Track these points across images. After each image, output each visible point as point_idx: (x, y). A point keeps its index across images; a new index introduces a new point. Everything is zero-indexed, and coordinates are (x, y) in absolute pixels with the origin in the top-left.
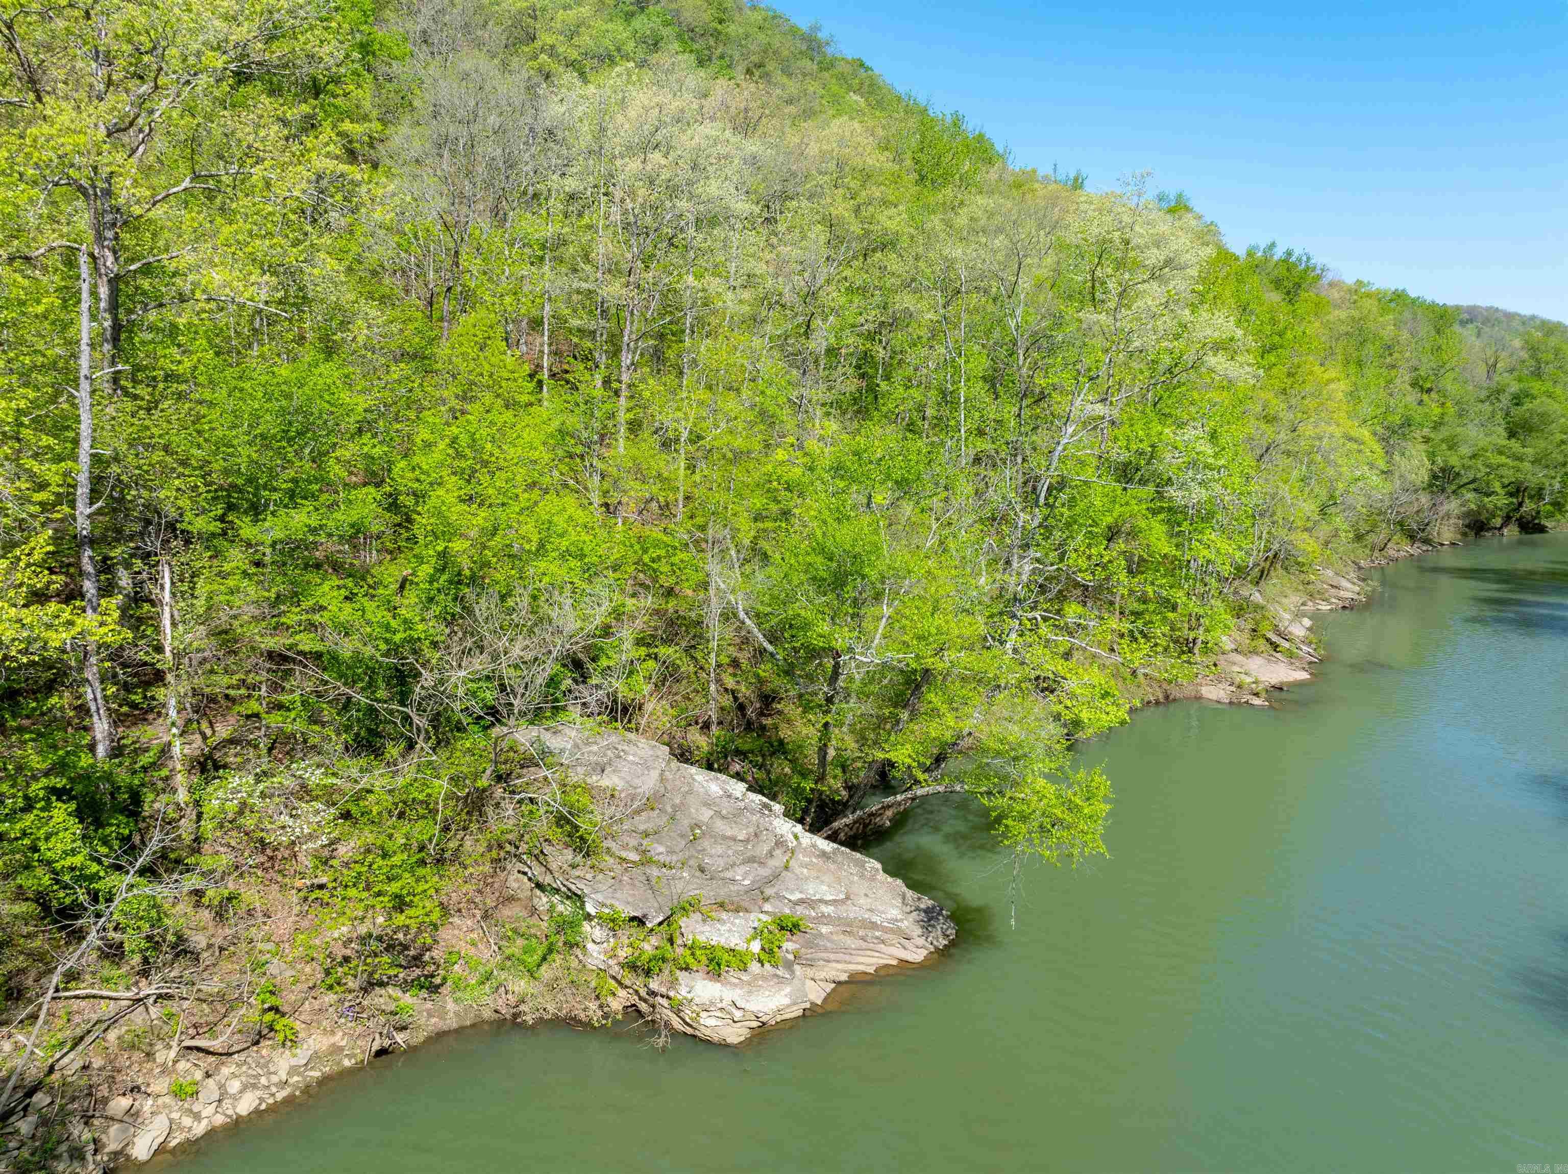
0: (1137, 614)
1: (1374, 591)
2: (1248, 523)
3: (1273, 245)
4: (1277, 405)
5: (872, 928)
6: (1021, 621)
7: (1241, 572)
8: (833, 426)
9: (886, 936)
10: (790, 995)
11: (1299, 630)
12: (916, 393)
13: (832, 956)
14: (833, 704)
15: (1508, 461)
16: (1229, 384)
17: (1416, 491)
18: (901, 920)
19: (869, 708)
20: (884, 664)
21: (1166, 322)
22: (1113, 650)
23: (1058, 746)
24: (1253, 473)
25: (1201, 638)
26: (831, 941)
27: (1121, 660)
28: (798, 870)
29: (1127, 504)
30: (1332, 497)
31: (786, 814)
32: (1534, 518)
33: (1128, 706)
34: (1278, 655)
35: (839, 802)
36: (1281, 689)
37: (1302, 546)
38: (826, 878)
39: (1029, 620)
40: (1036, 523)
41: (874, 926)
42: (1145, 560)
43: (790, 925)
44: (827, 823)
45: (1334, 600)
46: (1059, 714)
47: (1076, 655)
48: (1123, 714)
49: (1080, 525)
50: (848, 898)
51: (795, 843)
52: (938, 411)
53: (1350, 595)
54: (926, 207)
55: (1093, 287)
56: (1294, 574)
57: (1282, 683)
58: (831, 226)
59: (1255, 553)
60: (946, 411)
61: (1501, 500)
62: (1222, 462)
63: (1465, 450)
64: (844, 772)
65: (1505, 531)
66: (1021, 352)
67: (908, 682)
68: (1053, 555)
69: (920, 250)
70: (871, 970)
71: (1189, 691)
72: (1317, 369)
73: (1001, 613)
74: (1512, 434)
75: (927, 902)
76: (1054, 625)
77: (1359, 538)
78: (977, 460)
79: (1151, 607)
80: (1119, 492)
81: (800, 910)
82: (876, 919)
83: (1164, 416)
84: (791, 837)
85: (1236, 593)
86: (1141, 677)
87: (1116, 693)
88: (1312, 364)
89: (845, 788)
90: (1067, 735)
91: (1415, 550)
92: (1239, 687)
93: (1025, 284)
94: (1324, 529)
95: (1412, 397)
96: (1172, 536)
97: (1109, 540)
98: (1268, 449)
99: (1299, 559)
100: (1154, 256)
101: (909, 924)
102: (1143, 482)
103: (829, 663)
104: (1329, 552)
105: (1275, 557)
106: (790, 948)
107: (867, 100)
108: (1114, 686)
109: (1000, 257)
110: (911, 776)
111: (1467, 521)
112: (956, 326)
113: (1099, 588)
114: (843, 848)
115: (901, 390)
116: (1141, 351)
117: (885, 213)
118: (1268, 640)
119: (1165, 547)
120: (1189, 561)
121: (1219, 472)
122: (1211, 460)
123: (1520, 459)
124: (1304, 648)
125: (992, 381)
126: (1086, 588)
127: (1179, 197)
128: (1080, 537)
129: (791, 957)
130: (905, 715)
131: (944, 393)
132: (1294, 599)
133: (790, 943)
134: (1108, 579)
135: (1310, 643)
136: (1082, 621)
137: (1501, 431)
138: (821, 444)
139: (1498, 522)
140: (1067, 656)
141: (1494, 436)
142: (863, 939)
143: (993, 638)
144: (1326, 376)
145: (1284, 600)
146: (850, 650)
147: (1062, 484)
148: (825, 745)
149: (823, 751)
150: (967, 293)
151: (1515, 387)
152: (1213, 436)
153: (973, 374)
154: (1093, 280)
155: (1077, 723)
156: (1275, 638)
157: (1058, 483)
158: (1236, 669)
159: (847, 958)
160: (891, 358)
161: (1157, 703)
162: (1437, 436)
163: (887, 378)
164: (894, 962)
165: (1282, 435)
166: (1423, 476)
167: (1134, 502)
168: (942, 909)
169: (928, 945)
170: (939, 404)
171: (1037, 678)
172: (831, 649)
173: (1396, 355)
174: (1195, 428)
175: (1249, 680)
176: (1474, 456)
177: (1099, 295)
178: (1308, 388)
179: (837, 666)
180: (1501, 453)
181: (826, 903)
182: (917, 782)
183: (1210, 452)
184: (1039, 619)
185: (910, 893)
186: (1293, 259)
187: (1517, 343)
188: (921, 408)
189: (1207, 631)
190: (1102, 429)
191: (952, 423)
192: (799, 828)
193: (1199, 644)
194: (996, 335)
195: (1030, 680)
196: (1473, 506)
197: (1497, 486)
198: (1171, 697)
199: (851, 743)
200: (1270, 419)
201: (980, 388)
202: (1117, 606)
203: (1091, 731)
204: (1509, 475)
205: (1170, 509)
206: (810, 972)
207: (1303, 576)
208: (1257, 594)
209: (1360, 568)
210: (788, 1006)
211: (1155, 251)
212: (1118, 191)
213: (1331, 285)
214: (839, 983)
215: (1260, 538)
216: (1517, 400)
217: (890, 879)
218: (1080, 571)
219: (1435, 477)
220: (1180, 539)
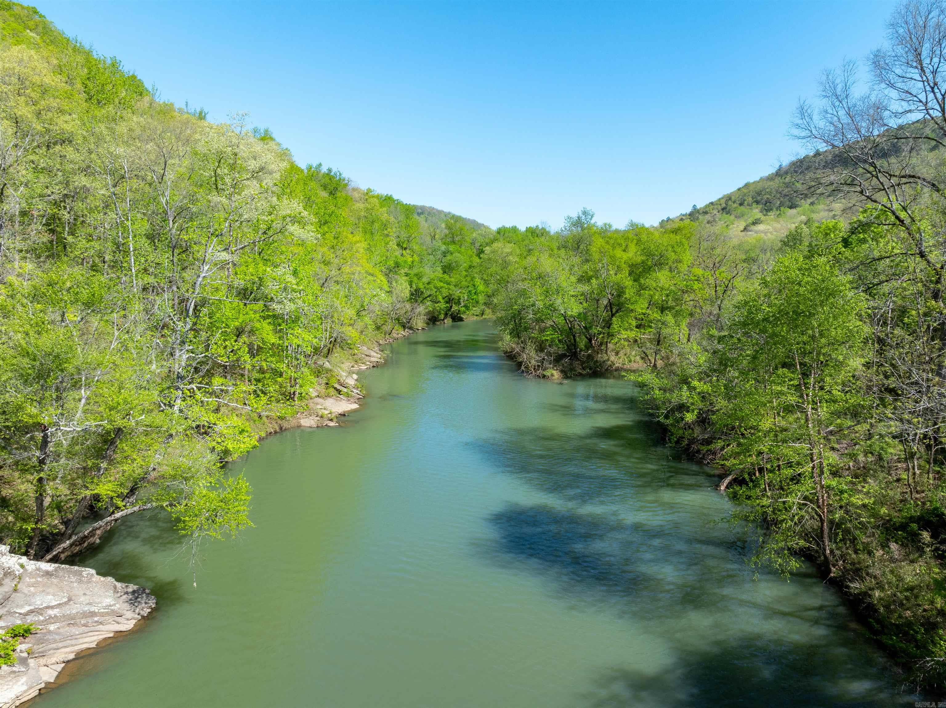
0: (258, 381)
1: (388, 356)
2: (319, 323)
3: (320, 165)
4: (330, 255)
5: (92, 616)
6: (182, 391)
7: (317, 350)
8: (29, 266)
9: (102, 619)
10: (27, 682)
11: (351, 382)
12: (97, 245)
13: (60, 645)
14: (45, 464)
15: (445, 285)
16: (302, 243)
17: (404, 302)
18: (114, 605)
19: (76, 464)
20: (85, 430)
21: (262, 204)
22: (245, 404)
23: (214, 467)
24: (319, 294)
25: (298, 391)
26: (57, 634)
27: (250, 408)
28: (26, 590)
29: (247, 314)
30: (362, 306)
31: (11, 552)
32: (458, 314)
33: (257, 437)
34: (341, 396)
35: (57, 534)
36: (344, 415)
37: (349, 334)
38: (51, 590)
39: (189, 390)
40: (188, 327)
41: (93, 614)
42: (262, 348)
43: (22, 631)
44: (48, 551)
45: (368, 363)
46: (214, 448)
47: (223, 409)
48: (254, 442)
49: (217, 328)
50: (70, 600)
51: (22, 570)
52: (114, 256)
53: (376, 360)
54: (94, 117)
55: (216, 180)
56: (346, 350)
57: (344, 412)
58: (17, 122)
59: (324, 339)
60: (119, 257)
61: (442, 305)
62: (301, 287)
63: (425, 280)
64: (60, 512)
65: (446, 321)
66: (171, 219)
67: (105, 442)
68: (201, 348)
69: (92, 146)
70: (93, 645)
71: (293, 422)
72: (350, 236)
73: (169, 388)
74: (444, 272)
75: (132, 587)
76: (205, 392)
77: (378, 328)
78: (144, 289)
79: (267, 375)
80: (242, 306)
81: (29, 619)
82: (93, 609)
83: (266, 261)
84: (18, 567)
85: (315, 363)
86: (264, 419)
87: (249, 429)
88: (346, 233)
89: (61, 523)
90: (220, 459)
91: (406, 333)
92: (322, 417)
93: (170, 176)
94: (360, 325)
95: (398, 253)
96: (276, 333)
97: (238, 337)
98: (326, 280)
99: (349, 342)
100: (253, 165)
101: (121, 606)
102: (256, 300)
103: (39, 436)
104: (363, 337)
105: (335, 341)
106: (23, 649)
107: (42, 38)
108: (248, 426)
109: (153, 157)
110: (112, 504)
111: (428, 317)
112: (123, 200)
113: (233, 367)
114: (63, 566)
115: (84, 242)
116: (249, 221)
117: (62, 118)
118: (335, 388)
119: (272, 339)
120: (287, 347)
121: (300, 293)
122: (295, 287)
123: (449, 284)
124: (354, 391)
125: (151, 237)
126: (225, 367)
127: (266, 131)
128: (218, 335)
129: (25, 655)
130: (104, 465)
131: (118, 245)
132: (347, 365)
133: (24, 645)
134: (238, 360)
135: (358, 388)
136: (223, 388)
137: (439, 269)
138: (20, 279)
139: (442, 316)
140: (217, 410)
141: (437, 273)
142: (85, 625)
143: (165, 404)
144: (354, 239)
145: (342, 365)
146: (56, 424)
147: (204, 302)
148: (41, 495)
149: (40, 500)
150: (129, 178)
151: (443, 248)
152: (295, 273)
153: (138, 233)
154: (216, 176)
155: (226, 452)
156: (339, 387)
157: (200, 301)
158: (319, 407)
159: (73, 642)
160: (75, 219)
161: (276, 432)
162: (412, 272)
163: (72, 233)
164: (111, 635)
165: (333, 272)
166: (407, 293)
167: (252, 312)
168: (144, 590)
169: (136, 616)
170: (114, 252)
171: (198, 427)
172: (40, 424)
173: (389, 230)
174: (284, 268)
175: (326, 412)
176: (429, 283)
177: (220, 186)
178: (345, 246)
179: (45, 437)
180: (441, 281)
181: (52, 607)
182: (118, 508)
183: (294, 282)
184: (195, 388)
185: (119, 585)
186: (332, 174)
187: (443, 225)
188: (101, 255)
189: (301, 386)
190: (228, 269)
191: (125, 265)
192: (24, 559)
193: (297, 395)
194: (152, 207)
195: (193, 428)
196: (431, 309)
197: (440, 298)
198: (284, 428)
199: (64, 490)
200: (327, 263)
201: (144, 242)
202: (246, 377)
203: (236, 455)
204: (445, 293)
205: (274, 316)
206: (42, 661)
207: (351, 351)
208: (327, 363)
209: (380, 345)
210: (25, 692)
211: (253, 161)
212: (229, 122)
213: (354, 190)
214: (68, 662)
215: (326, 330)
216: (444, 254)
217: (102, 579)
218: (220, 356)
219: (412, 294)
220: (281, 334)
